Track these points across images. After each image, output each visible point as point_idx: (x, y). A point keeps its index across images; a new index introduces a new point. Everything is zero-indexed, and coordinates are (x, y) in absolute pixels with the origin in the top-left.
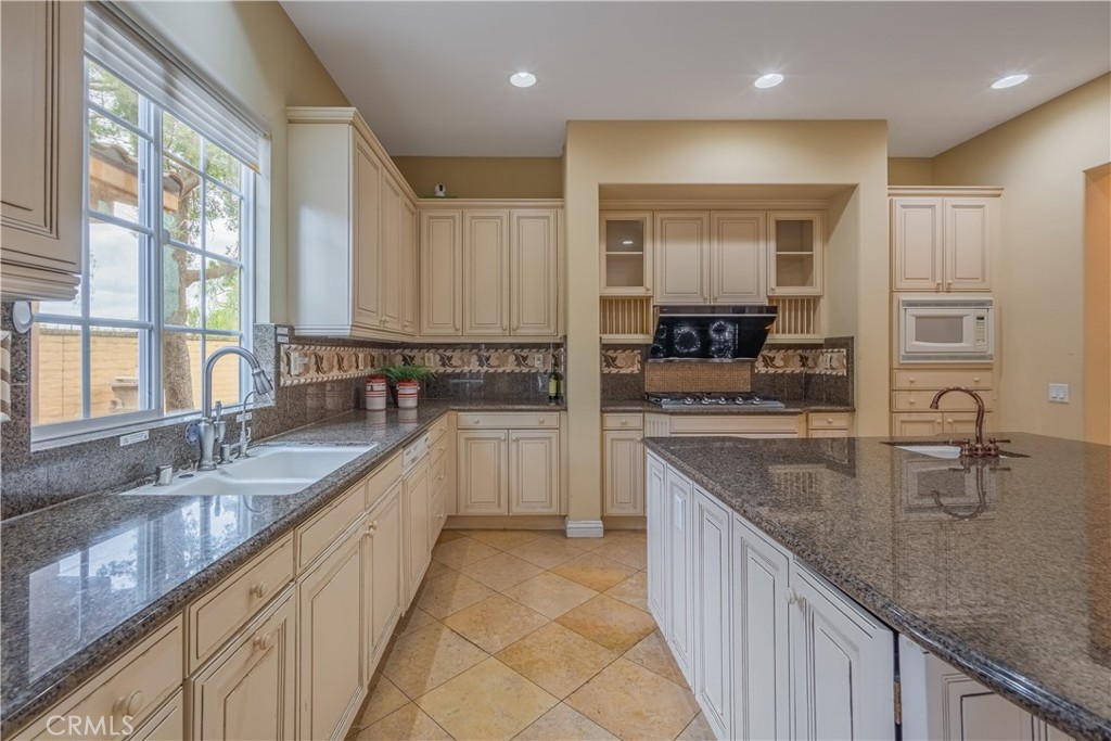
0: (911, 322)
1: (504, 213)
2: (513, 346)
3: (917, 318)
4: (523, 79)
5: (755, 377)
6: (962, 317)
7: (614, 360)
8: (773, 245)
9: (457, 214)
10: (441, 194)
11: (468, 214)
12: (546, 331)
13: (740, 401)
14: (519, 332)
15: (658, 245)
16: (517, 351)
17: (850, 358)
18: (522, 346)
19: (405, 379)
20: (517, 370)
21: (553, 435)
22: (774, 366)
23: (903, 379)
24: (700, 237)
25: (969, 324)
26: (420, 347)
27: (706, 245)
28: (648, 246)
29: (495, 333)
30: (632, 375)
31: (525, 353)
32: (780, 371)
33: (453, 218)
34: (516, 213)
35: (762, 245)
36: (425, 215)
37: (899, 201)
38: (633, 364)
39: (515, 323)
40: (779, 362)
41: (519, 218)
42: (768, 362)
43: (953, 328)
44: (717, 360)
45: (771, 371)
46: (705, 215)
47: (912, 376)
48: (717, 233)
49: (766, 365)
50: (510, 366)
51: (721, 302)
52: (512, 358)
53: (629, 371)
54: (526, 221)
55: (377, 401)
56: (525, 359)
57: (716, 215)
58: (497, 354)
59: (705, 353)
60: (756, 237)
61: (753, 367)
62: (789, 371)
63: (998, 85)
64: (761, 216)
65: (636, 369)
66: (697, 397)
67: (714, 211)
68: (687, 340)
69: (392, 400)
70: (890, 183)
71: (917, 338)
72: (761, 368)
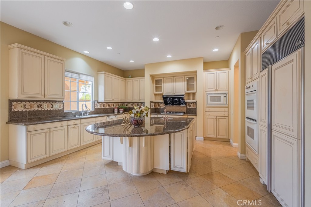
0: (209, 98)
1: (139, 80)
3: (210, 97)
5: (187, 109)
6: (220, 97)
7: (160, 105)
8: (186, 83)
10: (130, 77)
11: (133, 80)
13: (178, 113)
14: (141, 100)
15: (164, 84)
19: (121, 108)
22: (191, 107)
23: (207, 109)
24: (172, 82)
25: (222, 98)
26: (128, 103)
27: (173, 83)
28: (162, 84)
32: (192, 108)
33: (131, 81)
34: (141, 80)
35: (184, 83)
36: (127, 81)
38: (163, 106)
39: (140, 98)
40: (192, 106)
42: (190, 106)
43: (219, 99)
44: (182, 105)
45: (190, 107)
46: (173, 78)
47: (209, 109)
48: (175, 81)
49: (189, 106)
51: (176, 94)
53: (162, 107)
55: (116, 111)
57: (175, 77)
59: (179, 104)
60: (182, 81)
61: (186, 107)
62: (194, 108)
63: (214, 51)
64: (183, 77)
65: (164, 107)
66: (170, 112)
67: (174, 77)
68: (176, 101)
69: (119, 112)
70: (204, 69)
71: (210, 101)
72: (188, 107)
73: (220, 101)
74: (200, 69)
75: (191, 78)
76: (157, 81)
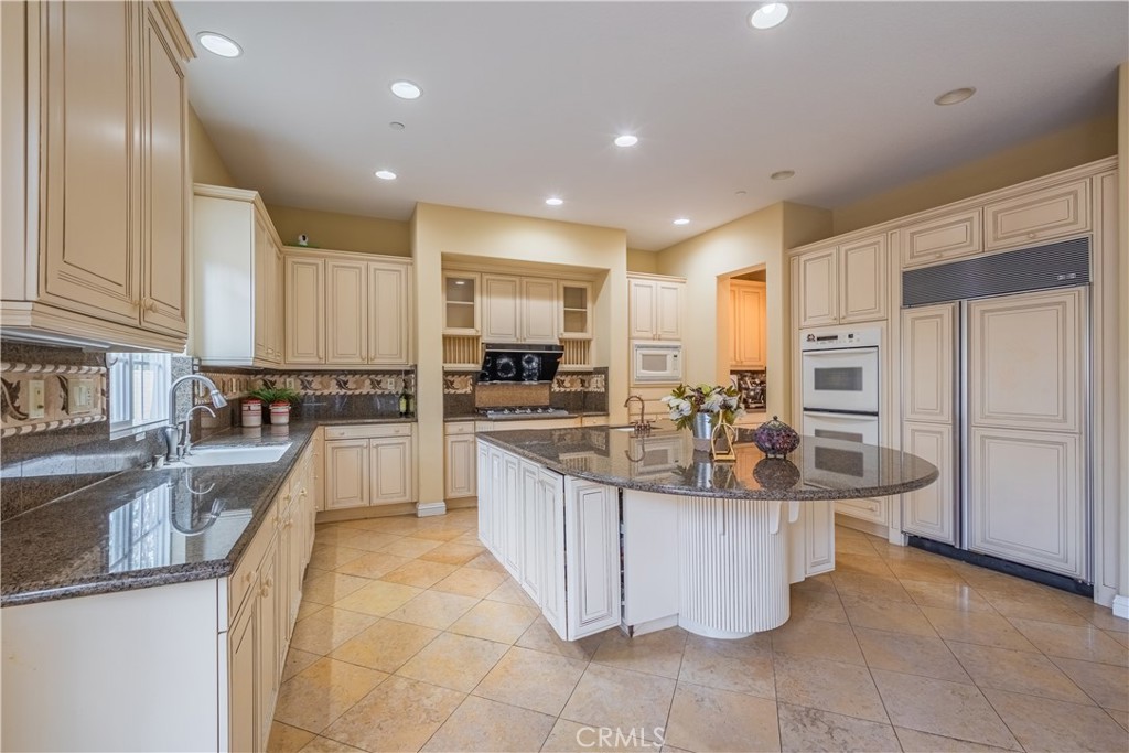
0: (640, 358)
1: (362, 265)
2: (369, 373)
4: (386, 175)
5: (552, 394)
7: (452, 383)
8: (562, 303)
9: (320, 262)
10: (304, 243)
11: (330, 263)
12: (399, 361)
13: (540, 411)
14: (376, 361)
15: (485, 299)
16: (372, 376)
17: (606, 380)
18: (376, 373)
19: (276, 400)
20: (372, 392)
21: (406, 441)
22: (564, 387)
24: (514, 295)
25: (670, 359)
27: (518, 301)
28: (477, 298)
29: (355, 362)
30: (465, 394)
31: (379, 378)
32: (568, 390)
33: (317, 265)
34: (373, 265)
35: (555, 303)
36: (289, 261)
37: (633, 281)
38: (466, 386)
39: (372, 354)
40: (567, 384)
41: (375, 270)
42: (561, 384)
43: (662, 363)
44: (527, 383)
45: (563, 390)
46: (517, 279)
48: (525, 293)
49: (559, 386)
50: (366, 389)
51: (529, 341)
52: (368, 382)
53: (463, 392)
54: (382, 273)
55: (253, 417)
56: (379, 383)
57: (525, 280)
58: (354, 379)
59: (518, 378)
60: (551, 297)
61: (551, 387)
62: (573, 390)
63: (678, 222)
64: (554, 282)
65: (468, 390)
66: (512, 410)
67: (523, 277)
68: (506, 368)
69: (266, 418)
70: (629, 269)
71: (643, 369)
72: (556, 388)
73: (665, 369)
74: (617, 264)
75: (578, 292)
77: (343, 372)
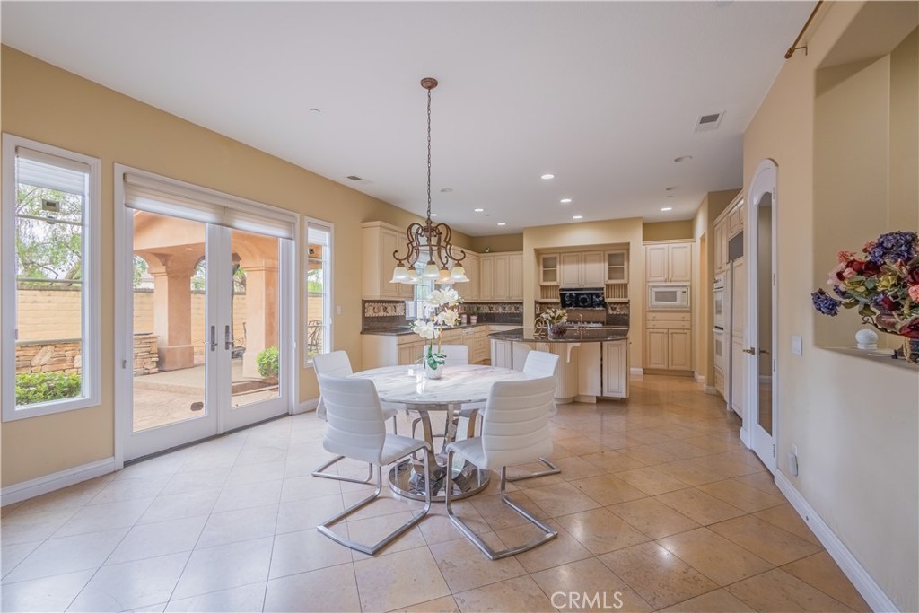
0: (653, 294)
1: (507, 257)
2: (511, 303)
3: (656, 292)
5: (608, 316)
6: (675, 292)
8: (607, 264)
9: (492, 258)
10: (487, 251)
11: (496, 258)
13: (592, 323)
14: (512, 298)
15: (562, 266)
17: (628, 309)
19: (474, 314)
20: (515, 312)
22: (616, 311)
23: (651, 316)
24: (578, 262)
25: (679, 295)
26: (482, 304)
27: (580, 265)
28: (558, 266)
32: (619, 313)
33: (491, 260)
35: (603, 264)
36: (482, 259)
37: (649, 247)
39: (510, 295)
40: (618, 309)
42: (613, 309)
43: (672, 296)
44: (597, 308)
45: (615, 313)
47: (654, 315)
48: (584, 260)
50: (513, 311)
51: (586, 287)
54: (511, 258)
55: (464, 320)
57: (584, 253)
59: (591, 305)
60: (600, 261)
61: (607, 311)
62: (623, 313)
63: (663, 210)
64: (602, 253)
66: (575, 322)
67: (582, 254)
68: (584, 301)
69: (469, 321)
70: (644, 240)
71: (656, 300)
72: (610, 312)
73: (675, 301)
74: (635, 238)
75: (616, 257)
76: (547, 261)
77: (491, 303)
